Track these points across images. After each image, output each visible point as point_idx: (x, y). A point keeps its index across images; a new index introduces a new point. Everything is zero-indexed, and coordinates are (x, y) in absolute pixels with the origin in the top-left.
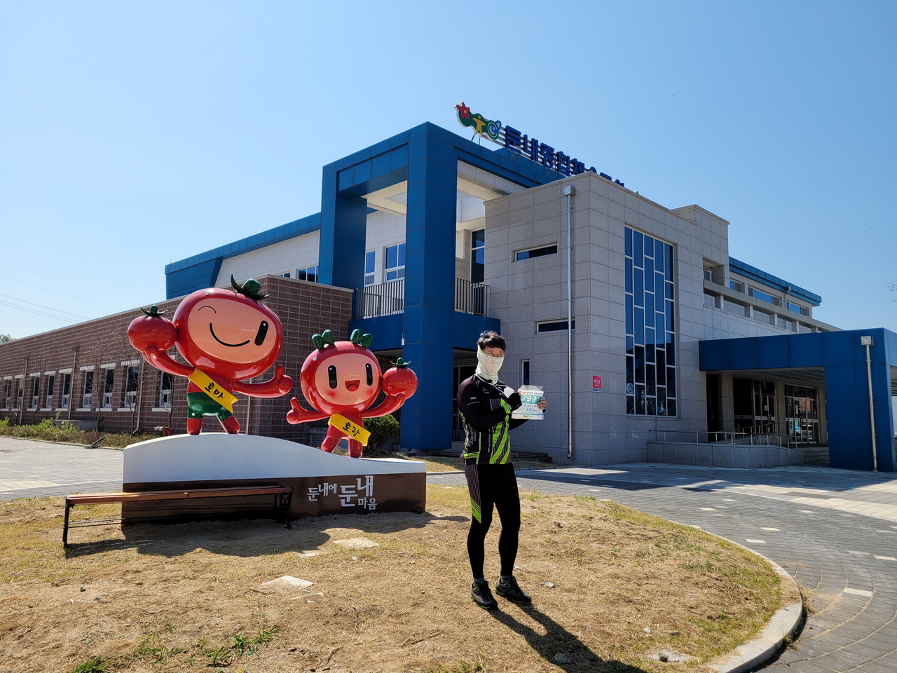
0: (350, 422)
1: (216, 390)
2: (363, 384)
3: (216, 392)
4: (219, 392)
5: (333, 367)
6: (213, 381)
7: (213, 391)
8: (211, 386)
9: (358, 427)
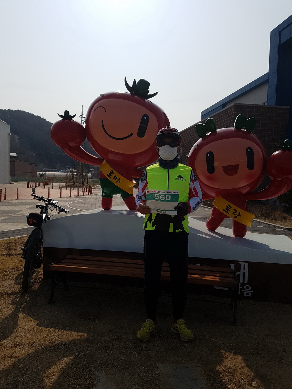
0: (232, 205)
1: (115, 176)
2: (243, 169)
3: (115, 178)
4: (117, 178)
5: (211, 153)
6: (112, 169)
7: (112, 177)
8: (111, 172)
9: (239, 210)
